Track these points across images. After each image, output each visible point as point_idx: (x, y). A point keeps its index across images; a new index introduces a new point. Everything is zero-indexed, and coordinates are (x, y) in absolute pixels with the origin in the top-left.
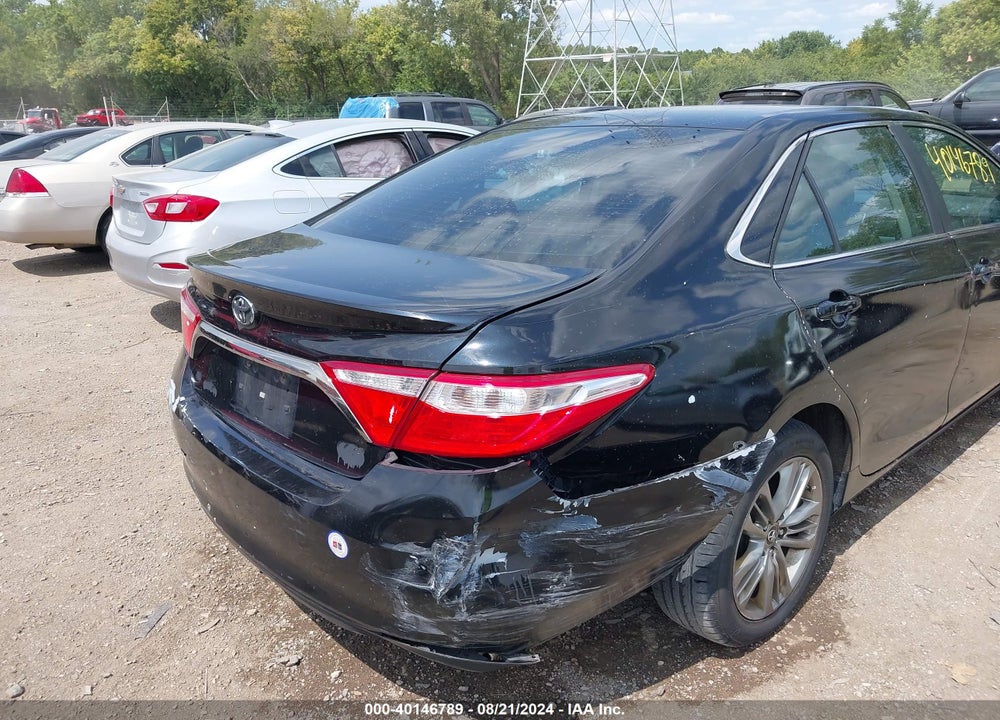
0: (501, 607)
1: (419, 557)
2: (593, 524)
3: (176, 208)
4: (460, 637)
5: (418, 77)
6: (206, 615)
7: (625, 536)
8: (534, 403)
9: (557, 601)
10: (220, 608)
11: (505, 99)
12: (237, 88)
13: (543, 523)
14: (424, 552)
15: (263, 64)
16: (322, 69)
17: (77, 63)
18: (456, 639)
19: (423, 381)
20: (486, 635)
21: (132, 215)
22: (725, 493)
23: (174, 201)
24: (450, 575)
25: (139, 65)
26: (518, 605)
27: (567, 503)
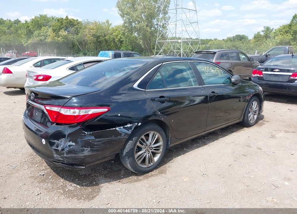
0: (73, 154)
1: (57, 143)
2: (93, 138)
3: (41, 78)
4: (66, 160)
5: (128, 45)
6: (26, 167)
7: (101, 141)
8: (79, 113)
9: (86, 154)
10: (30, 165)
11: (152, 52)
12: (76, 47)
13: (82, 137)
14: (58, 142)
15: (84, 40)
16: (100, 42)
17: (31, 39)
18: (65, 161)
19: (60, 108)
20: (71, 160)
21: (31, 79)
22: (125, 134)
23: (41, 76)
24: (62, 146)
25: (49, 40)
26: (77, 154)
27: (87, 133)
